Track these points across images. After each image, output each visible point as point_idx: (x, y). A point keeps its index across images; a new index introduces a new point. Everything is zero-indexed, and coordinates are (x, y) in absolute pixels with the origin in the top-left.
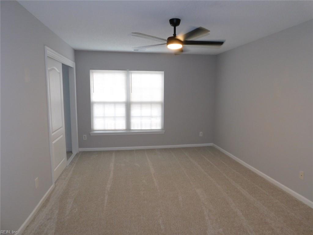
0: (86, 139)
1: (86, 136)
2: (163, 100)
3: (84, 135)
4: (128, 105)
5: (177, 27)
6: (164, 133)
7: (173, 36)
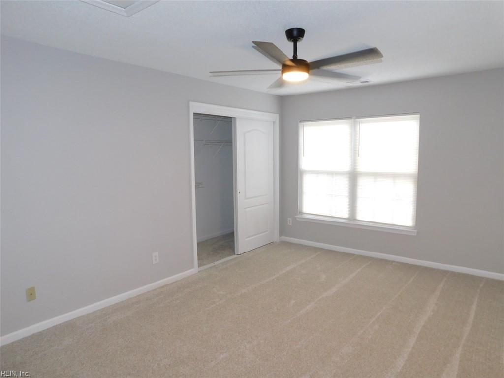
0: (291, 224)
1: (291, 219)
2: (417, 170)
3: (289, 219)
4: (354, 177)
5: (298, 44)
6: (416, 235)
7: (292, 58)
